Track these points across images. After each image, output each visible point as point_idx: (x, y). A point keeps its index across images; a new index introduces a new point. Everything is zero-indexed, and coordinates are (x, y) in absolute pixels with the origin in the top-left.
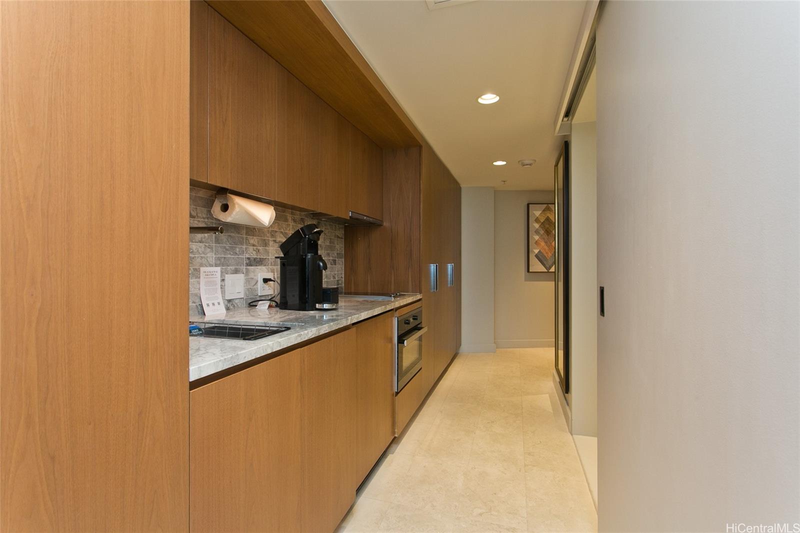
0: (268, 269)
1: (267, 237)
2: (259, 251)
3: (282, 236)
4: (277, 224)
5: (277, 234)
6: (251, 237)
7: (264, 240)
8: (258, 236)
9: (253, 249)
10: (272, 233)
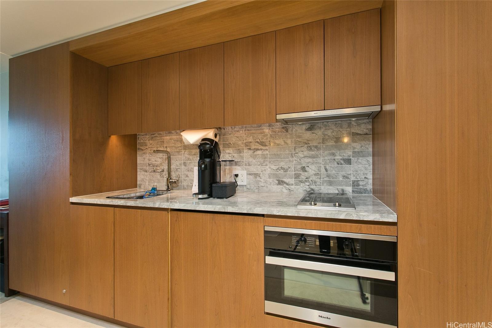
0: (242, 168)
1: (242, 147)
2: (234, 157)
3: (258, 144)
4: (252, 137)
5: (251, 144)
6: (227, 149)
7: (239, 149)
8: (233, 147)
9: (229, 155)
10: (246, 144)
